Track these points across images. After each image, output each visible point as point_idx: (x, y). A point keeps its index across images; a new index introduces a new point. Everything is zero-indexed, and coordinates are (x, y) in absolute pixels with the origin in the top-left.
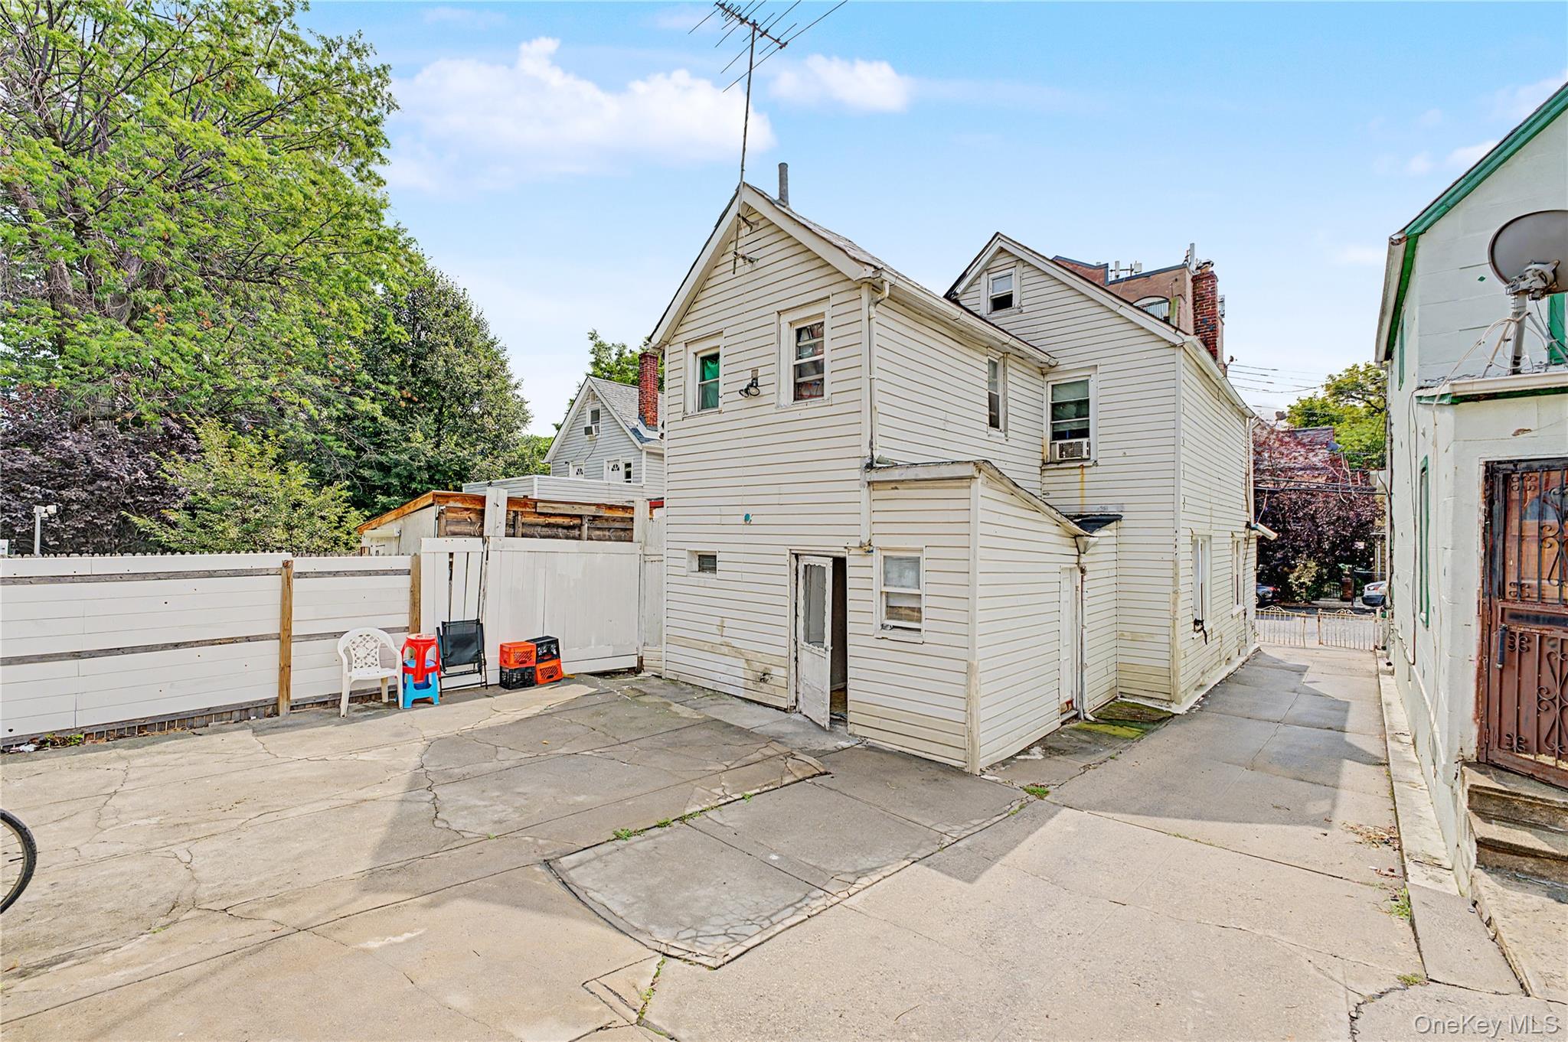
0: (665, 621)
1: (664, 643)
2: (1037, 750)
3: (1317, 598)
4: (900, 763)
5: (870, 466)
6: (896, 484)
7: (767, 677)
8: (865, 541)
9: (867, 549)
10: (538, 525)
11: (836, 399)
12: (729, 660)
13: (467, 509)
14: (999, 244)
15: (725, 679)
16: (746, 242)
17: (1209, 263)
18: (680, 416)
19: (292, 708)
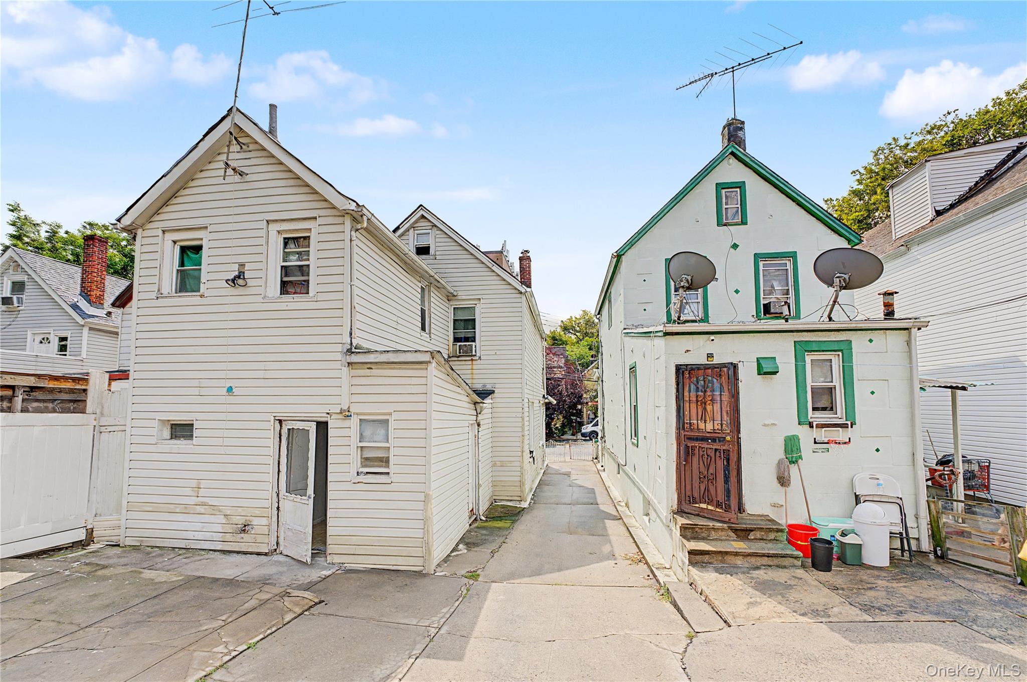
0: (126, 489)
1: (124, 511)
2: (461, 546)
3: (562, 435)
4: (375, 578)
5: (350, 351)
6: (370, 365)
7: (247, 528)
8: (346, 408)
9: (346, 414)
11: (321, 297)
12: (206, 518)
14: (422, 212)
15: (199, 536)
16: (236, 158)
17: (527, 251)
18: (154, 295)
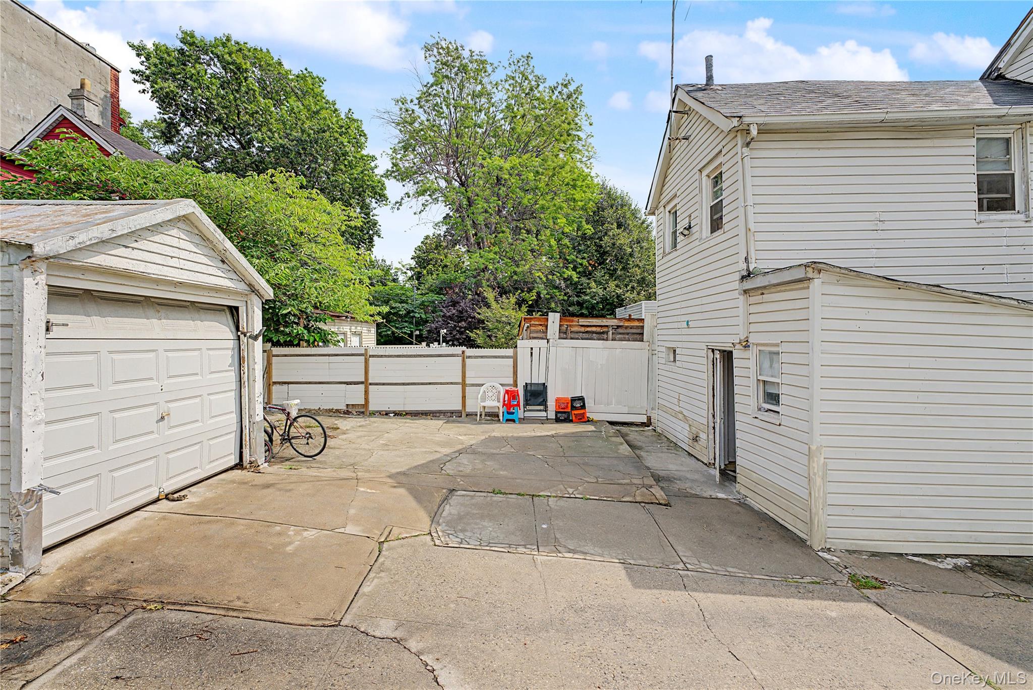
0: (657, 394)
1: (657, 408)
5: (745, 278)
6: (761, 290)
7: (698, 438)
8: (744, 338)
9: (745, 344)
10: (580, 332)
11: (727, 227)
12: (682, 424)
13: (541, 325)
15: (681, 436)
16: (685, 126)
18: (661, 256)
19: (467, 415)
